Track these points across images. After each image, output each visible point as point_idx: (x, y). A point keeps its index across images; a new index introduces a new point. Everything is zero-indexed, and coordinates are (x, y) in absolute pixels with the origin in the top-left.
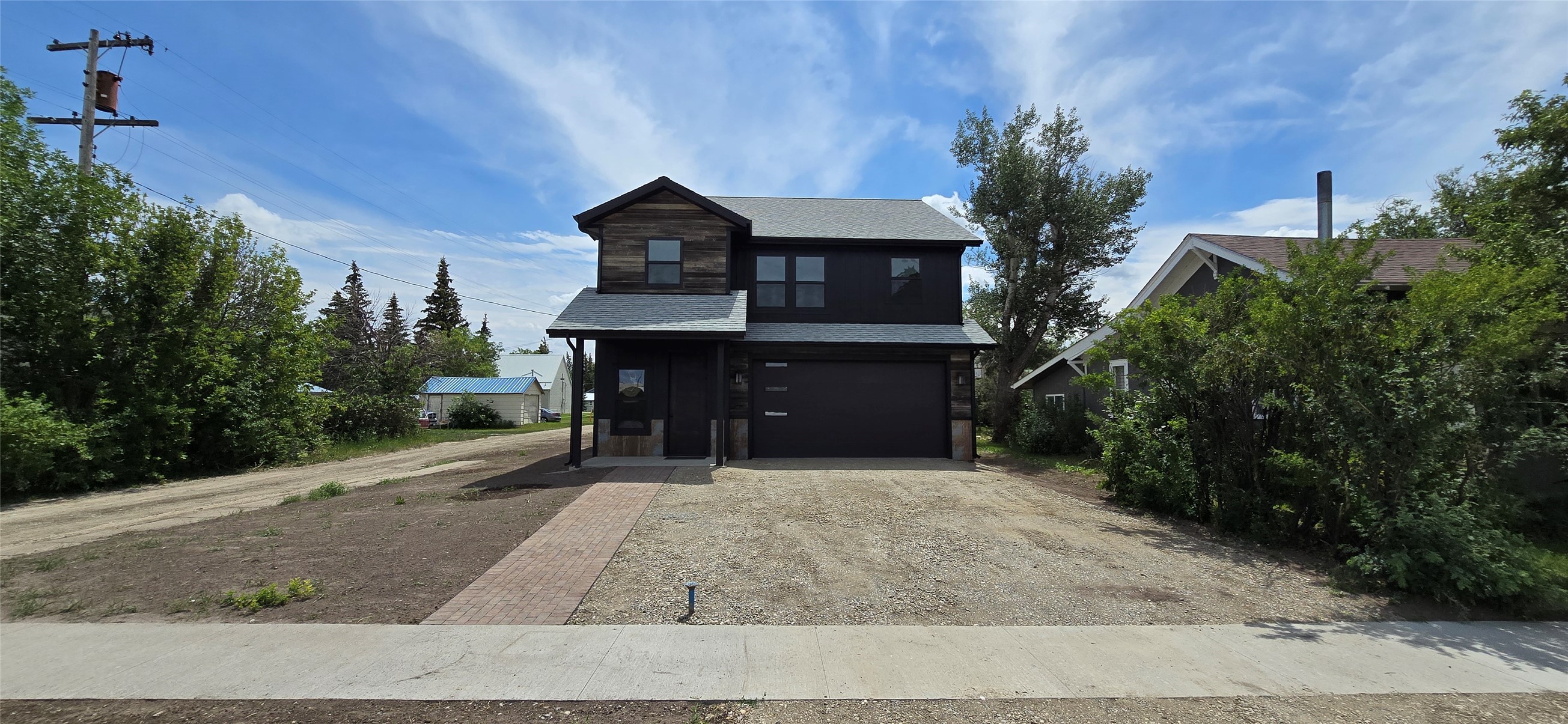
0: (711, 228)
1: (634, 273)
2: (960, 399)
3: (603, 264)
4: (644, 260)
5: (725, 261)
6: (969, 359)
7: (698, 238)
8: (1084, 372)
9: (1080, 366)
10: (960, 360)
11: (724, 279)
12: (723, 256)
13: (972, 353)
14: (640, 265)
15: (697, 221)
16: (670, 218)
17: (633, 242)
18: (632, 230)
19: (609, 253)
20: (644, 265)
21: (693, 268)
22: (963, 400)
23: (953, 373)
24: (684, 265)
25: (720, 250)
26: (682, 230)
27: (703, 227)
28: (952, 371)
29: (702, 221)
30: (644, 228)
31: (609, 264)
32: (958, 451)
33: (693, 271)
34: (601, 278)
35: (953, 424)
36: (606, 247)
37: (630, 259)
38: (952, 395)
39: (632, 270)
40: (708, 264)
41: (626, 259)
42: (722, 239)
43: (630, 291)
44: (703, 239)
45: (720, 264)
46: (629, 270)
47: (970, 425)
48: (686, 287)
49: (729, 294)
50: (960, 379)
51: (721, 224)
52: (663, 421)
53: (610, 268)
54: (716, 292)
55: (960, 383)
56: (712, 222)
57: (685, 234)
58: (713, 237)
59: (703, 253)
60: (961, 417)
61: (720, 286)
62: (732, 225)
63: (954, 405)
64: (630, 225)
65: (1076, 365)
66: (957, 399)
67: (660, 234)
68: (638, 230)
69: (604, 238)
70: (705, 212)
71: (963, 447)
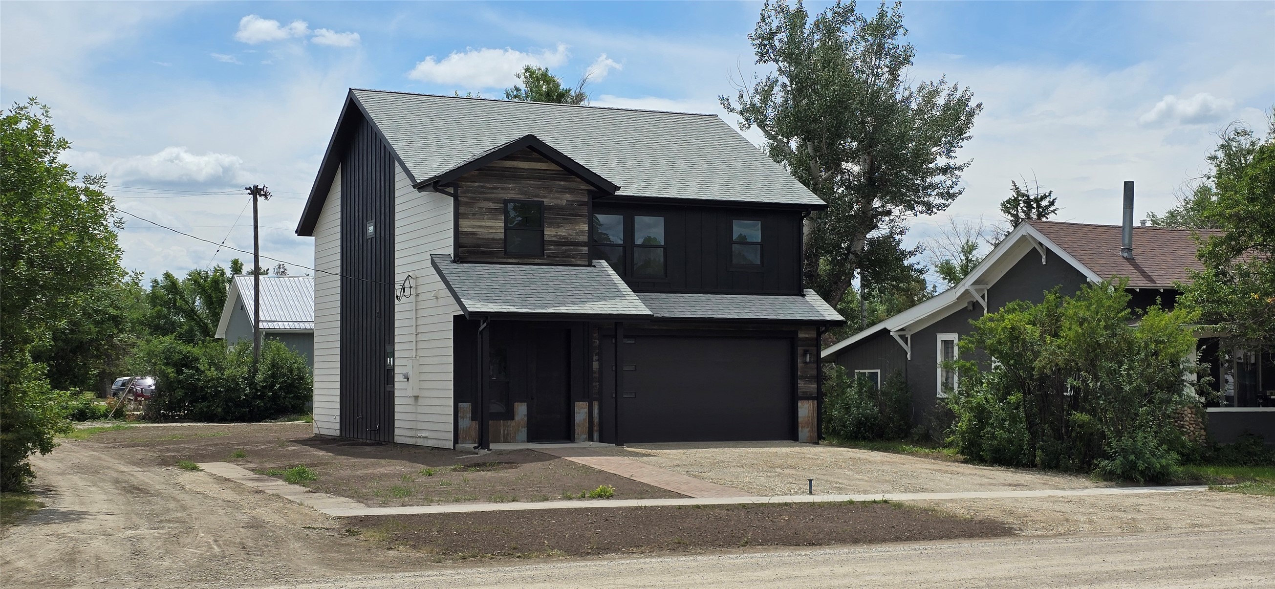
0: (571, 191)
1: (493, 239)
2: (807, 377)
3: (460, 229)
4: (502, 225)
5: (587, 228)
6: (815, 336)
7: (559, 202)
8: (907, 344)
9: (902, 337)
10: (807, 336)
11: (586, 248)
12: (585, 224)
13: (818, 330)
14: (499, 231)
15: (558, 183)
16: (529, 178)
17: (491, 205)
18: (489, 191)
19: (465, 216)
20: (503, 231)
21: (555, 236)
22: (809, 379)
23: (800, 350)
24: (545, 233)
25: (581, 216)
26: (542, 193)
27: (564, 190)
28: (799, 348)
29: (562, 183)
30: (502, 189)
31: (466, 229)
32: (804, 432)
33: (554, 239)
34: (457, 245)
35: (799, 404)
36: (462, 210)
37: (488, 224)
38: (799, 373)
39: (491, 236)
40: (570, 231)
41: (483, 224)
42: (582, 204)
43: (489, 260)
44: (564, 203)
45: (582, 231)
46: (487, 237)
47: (816, 405)
48: (549, 256)
49: (590, 265)
50: (808, 356)
51: (582, 187)
52: (526, 403)
53: (467, 234)
54: (579, 263)
55: (808, 360)
56: (573, 185)
57: (545, 197)
58: (574, 201)
59: (564, 219)
60: (807, 397)
61: (582, 256)
62: (592, 188)
63: (801, 384)
64: (487, 185)
65: (899, 336)
66: (804, 378)
67: (520, 196)
68: (495, 191)
69: (459, 198)
70: (566, 172)
71: (808, 429)
